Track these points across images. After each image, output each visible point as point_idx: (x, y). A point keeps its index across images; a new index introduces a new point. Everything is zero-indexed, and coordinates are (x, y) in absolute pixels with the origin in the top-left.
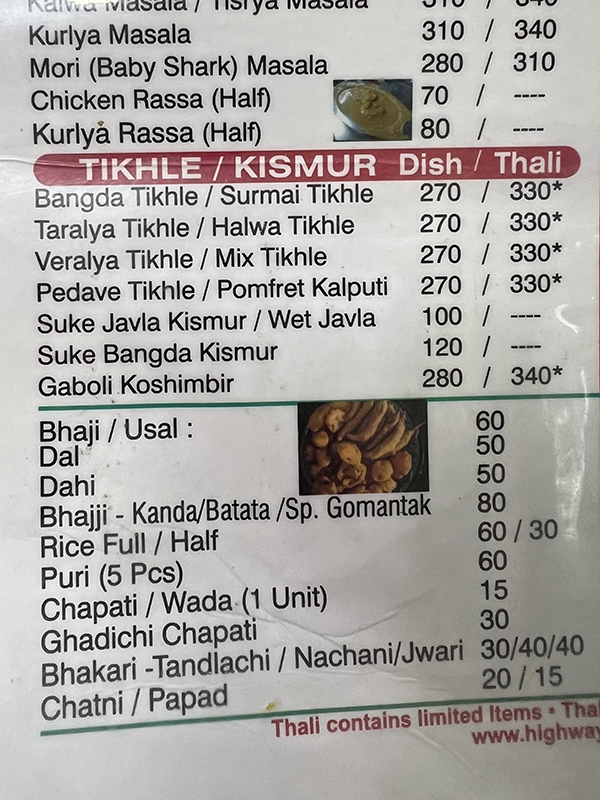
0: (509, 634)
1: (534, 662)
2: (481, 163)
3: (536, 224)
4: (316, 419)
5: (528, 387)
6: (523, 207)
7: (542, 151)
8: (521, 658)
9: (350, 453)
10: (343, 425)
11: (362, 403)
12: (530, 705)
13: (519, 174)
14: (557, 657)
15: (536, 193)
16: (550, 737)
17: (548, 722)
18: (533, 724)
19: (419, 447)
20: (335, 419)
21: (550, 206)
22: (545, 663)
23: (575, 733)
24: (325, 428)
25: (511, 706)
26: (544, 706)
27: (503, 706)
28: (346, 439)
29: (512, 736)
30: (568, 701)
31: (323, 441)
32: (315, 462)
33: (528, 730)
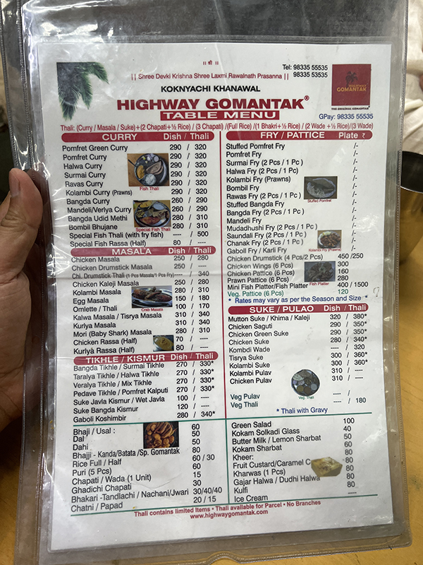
0: (201, 487)
1: (208, 495)
2: (192, 356)
3: (207, 372)
4: (148, 427)
5: (206, 417)
6: (204, 368)
7: (208, 353)
8: (204, 493)
9: (157, 437)
10: (155, 429)
11: (161, 423)
12: (207, 507)
13: (202, 359)
14: (214, 493)
15: (207, 364)
16: (212, 516)
17: (212, 512)
18: (208, 513)
19: (176, 435)
20: (153, 427)
21: (210, 368)
22: (211, 495)
23: (219, 515)
24: (151, 430)
25: (202, 507)
26: (211, 507)
27: (199, 508)
28: (156, 433)
29: (201, 516)
30: (217, 506)
31: (150, 434)
32: (148, 439)
33: (206, 514)
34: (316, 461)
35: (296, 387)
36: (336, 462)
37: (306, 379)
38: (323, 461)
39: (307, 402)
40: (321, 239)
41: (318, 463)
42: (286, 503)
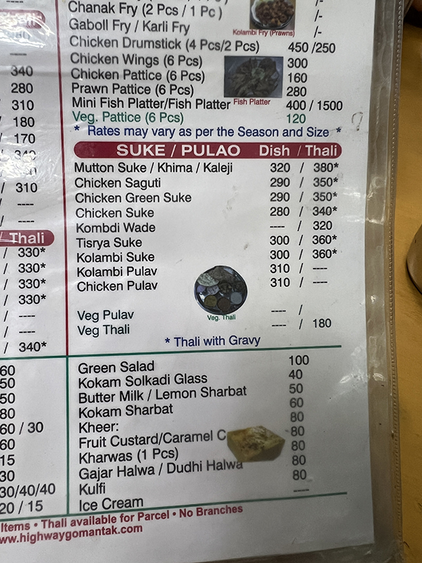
0: (14, 484)
1: (27, 499)
3: (32, 269)
5: (28, 353)
6: (25, 260)
7: (35, 232)
8: (20, 497)
12: (24, 522)
13: (22, 244)
14: (40, 496)
15: (32, 253)
16: (33, 539)
17: (33, 531)
18: (25, 533)
21: (39, 260)
22: (34, 499)
23: (48, 537)
25: (13, 523)
26: (32, 522)
27: (9, 523)
29: (12, 540)
30: (44, 519)
33: (21, 536)
34: (236, 433)
35: (203, 297)
36: (273, 436)
37: (221, 284)
38: (250, 433)
39: (222, 326)
40: (257, 9)
41: (239, 438)
42: (177, 511)
